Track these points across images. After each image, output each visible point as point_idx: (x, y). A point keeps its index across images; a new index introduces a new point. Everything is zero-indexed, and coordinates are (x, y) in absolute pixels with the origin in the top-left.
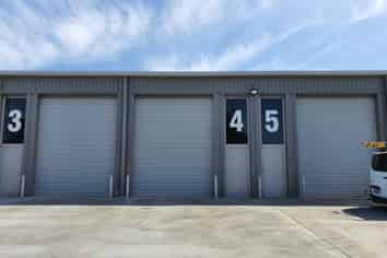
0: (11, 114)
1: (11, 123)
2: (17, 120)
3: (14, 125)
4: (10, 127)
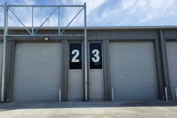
0: (93, 52)
1: (94, 57)
2: (97, 55)
3: (96, 58)
4: (93, 59)
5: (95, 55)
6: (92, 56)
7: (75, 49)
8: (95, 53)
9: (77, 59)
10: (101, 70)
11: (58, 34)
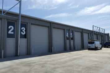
4: (22, 33)
5: (23, 31)
6: (21, 31)
7: (11, 25)
8: (23, 29)
9: (12, 31)
10: (26, 39)
11: (2, 14)
